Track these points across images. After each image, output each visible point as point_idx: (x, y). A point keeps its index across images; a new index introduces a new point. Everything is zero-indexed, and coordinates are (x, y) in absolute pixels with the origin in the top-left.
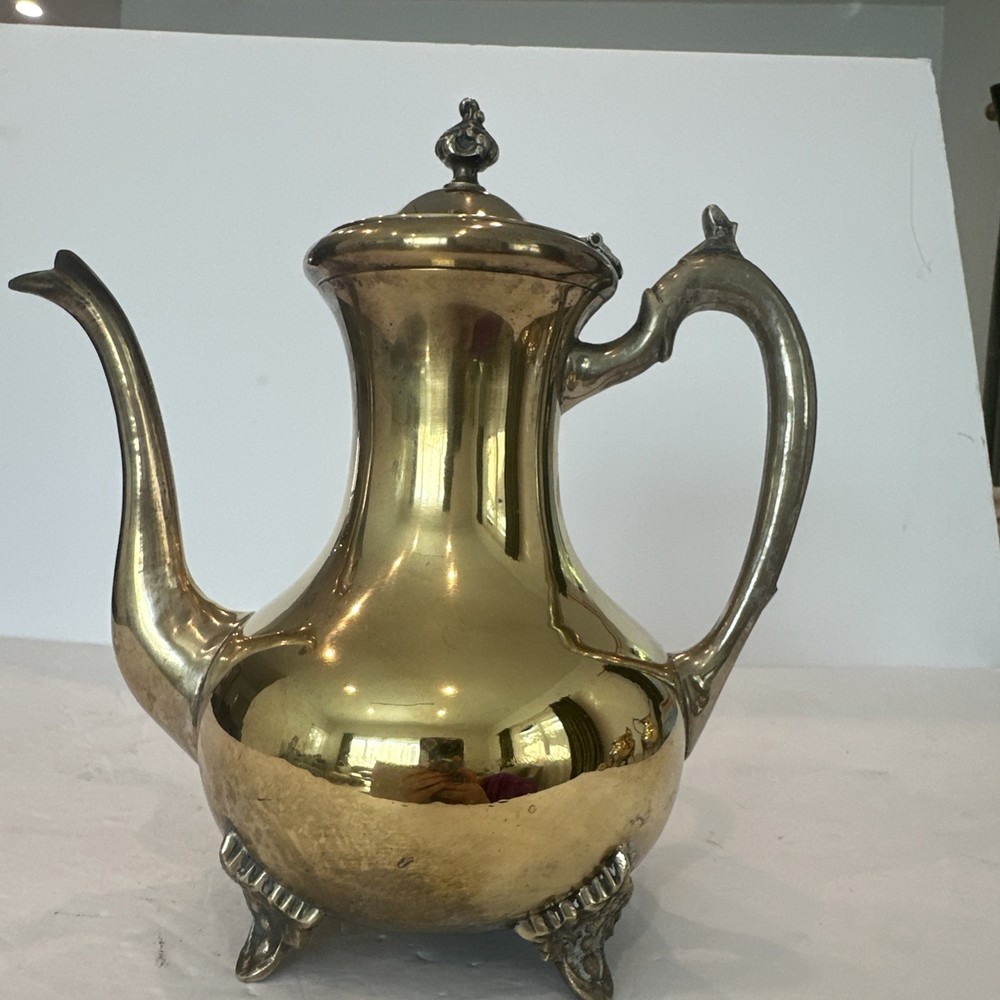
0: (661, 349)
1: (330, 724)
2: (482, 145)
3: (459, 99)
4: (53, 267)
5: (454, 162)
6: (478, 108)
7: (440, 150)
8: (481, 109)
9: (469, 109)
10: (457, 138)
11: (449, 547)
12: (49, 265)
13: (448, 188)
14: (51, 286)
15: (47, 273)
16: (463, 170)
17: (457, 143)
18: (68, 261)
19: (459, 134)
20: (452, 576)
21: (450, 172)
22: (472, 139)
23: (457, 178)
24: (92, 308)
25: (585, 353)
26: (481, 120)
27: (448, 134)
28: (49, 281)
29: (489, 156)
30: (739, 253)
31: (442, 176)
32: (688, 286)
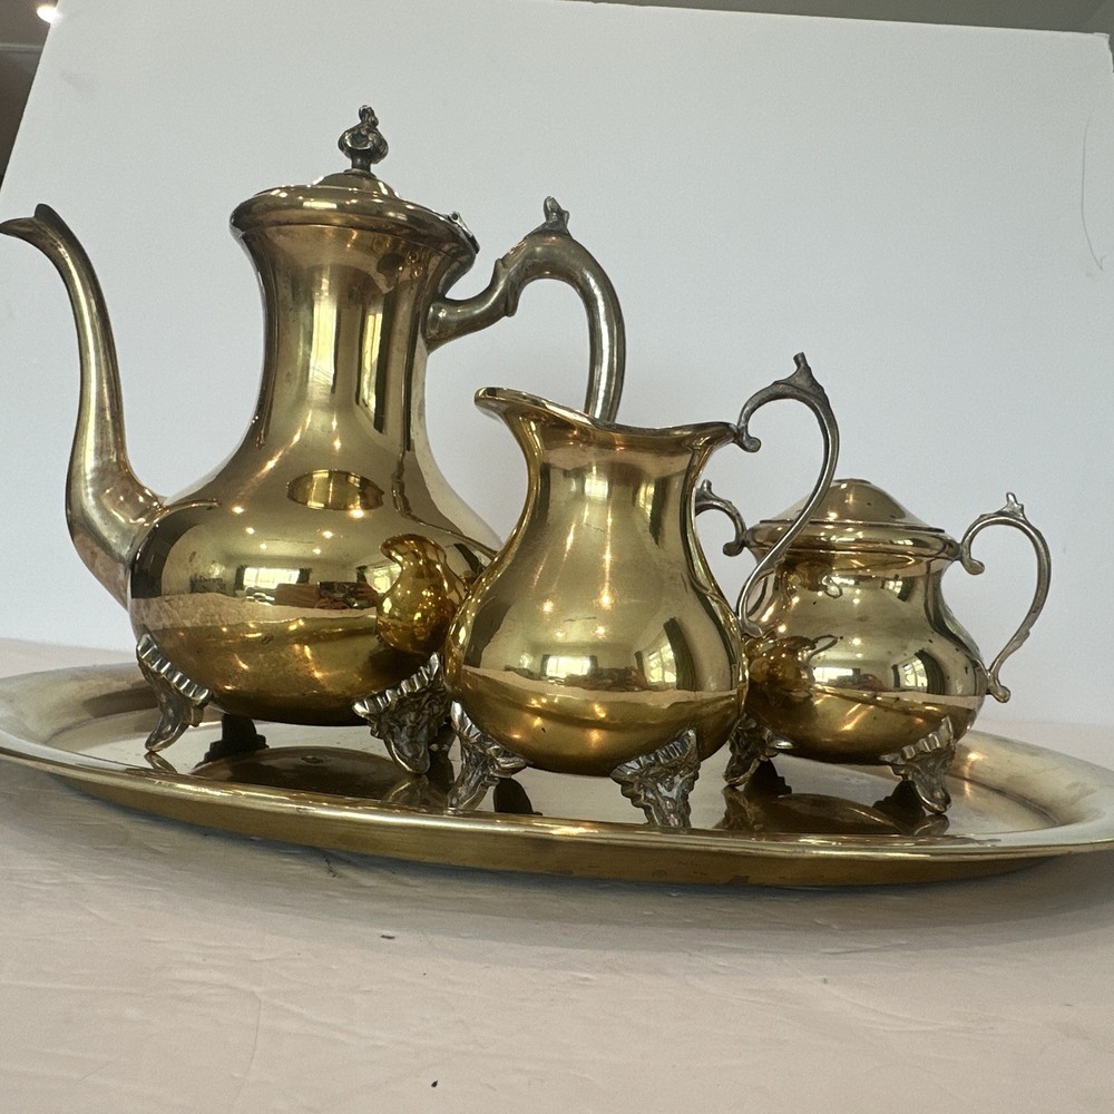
0: (507, 306)
1: (228, 559)
2: (372, 141)
3: (359, 106)
4: (33, 215)
5: (352, 153)
6: (373, 114)
7: (342, 145)
8: (376, 114)
9: (366, 113)
10: (353, 135)
11: (334, 424)
12: (32, 214)
13: (347, 173)
14: (31, 230)
15: (29, 219)
16: (359, 160)
17: (353, 139)
18: (44, 212)
19: (355, 133)
20: (337, 444)
21: (350, 162)
22: (366, 137)
23: (353, 167)
24: (62, 250)
25: (442, 305)
26: (375, 123)
27: (348, 131)
28: (30, 226)
29: (379, 151)
30: (569, 234)
31: (344, 164)
32: (526, 258)
